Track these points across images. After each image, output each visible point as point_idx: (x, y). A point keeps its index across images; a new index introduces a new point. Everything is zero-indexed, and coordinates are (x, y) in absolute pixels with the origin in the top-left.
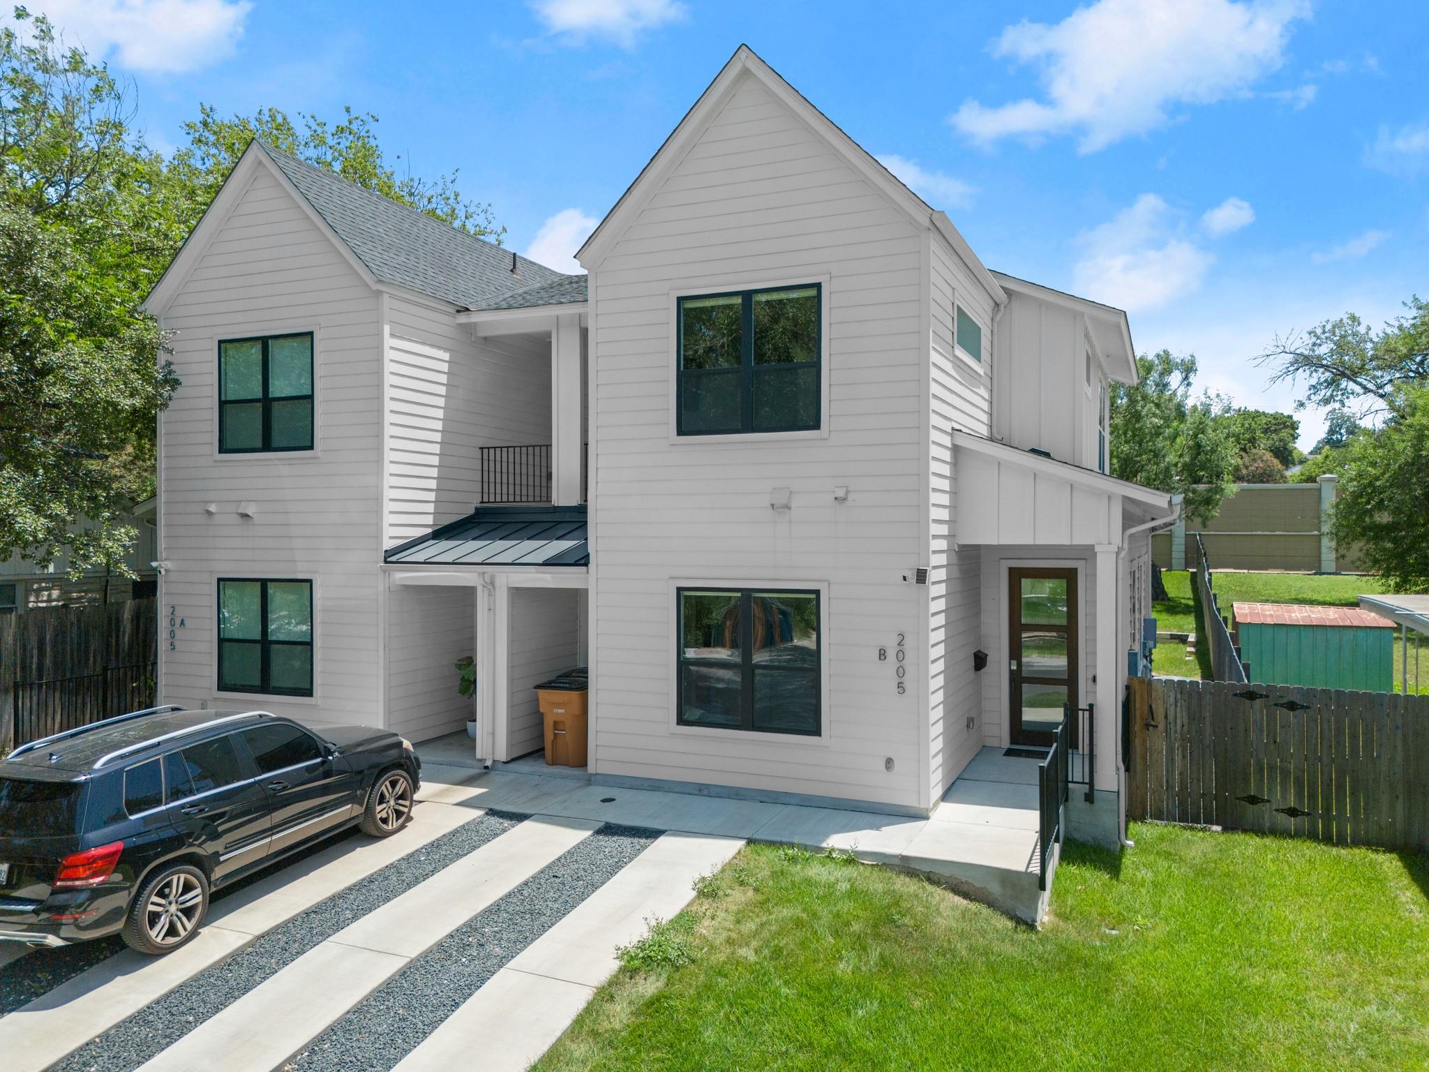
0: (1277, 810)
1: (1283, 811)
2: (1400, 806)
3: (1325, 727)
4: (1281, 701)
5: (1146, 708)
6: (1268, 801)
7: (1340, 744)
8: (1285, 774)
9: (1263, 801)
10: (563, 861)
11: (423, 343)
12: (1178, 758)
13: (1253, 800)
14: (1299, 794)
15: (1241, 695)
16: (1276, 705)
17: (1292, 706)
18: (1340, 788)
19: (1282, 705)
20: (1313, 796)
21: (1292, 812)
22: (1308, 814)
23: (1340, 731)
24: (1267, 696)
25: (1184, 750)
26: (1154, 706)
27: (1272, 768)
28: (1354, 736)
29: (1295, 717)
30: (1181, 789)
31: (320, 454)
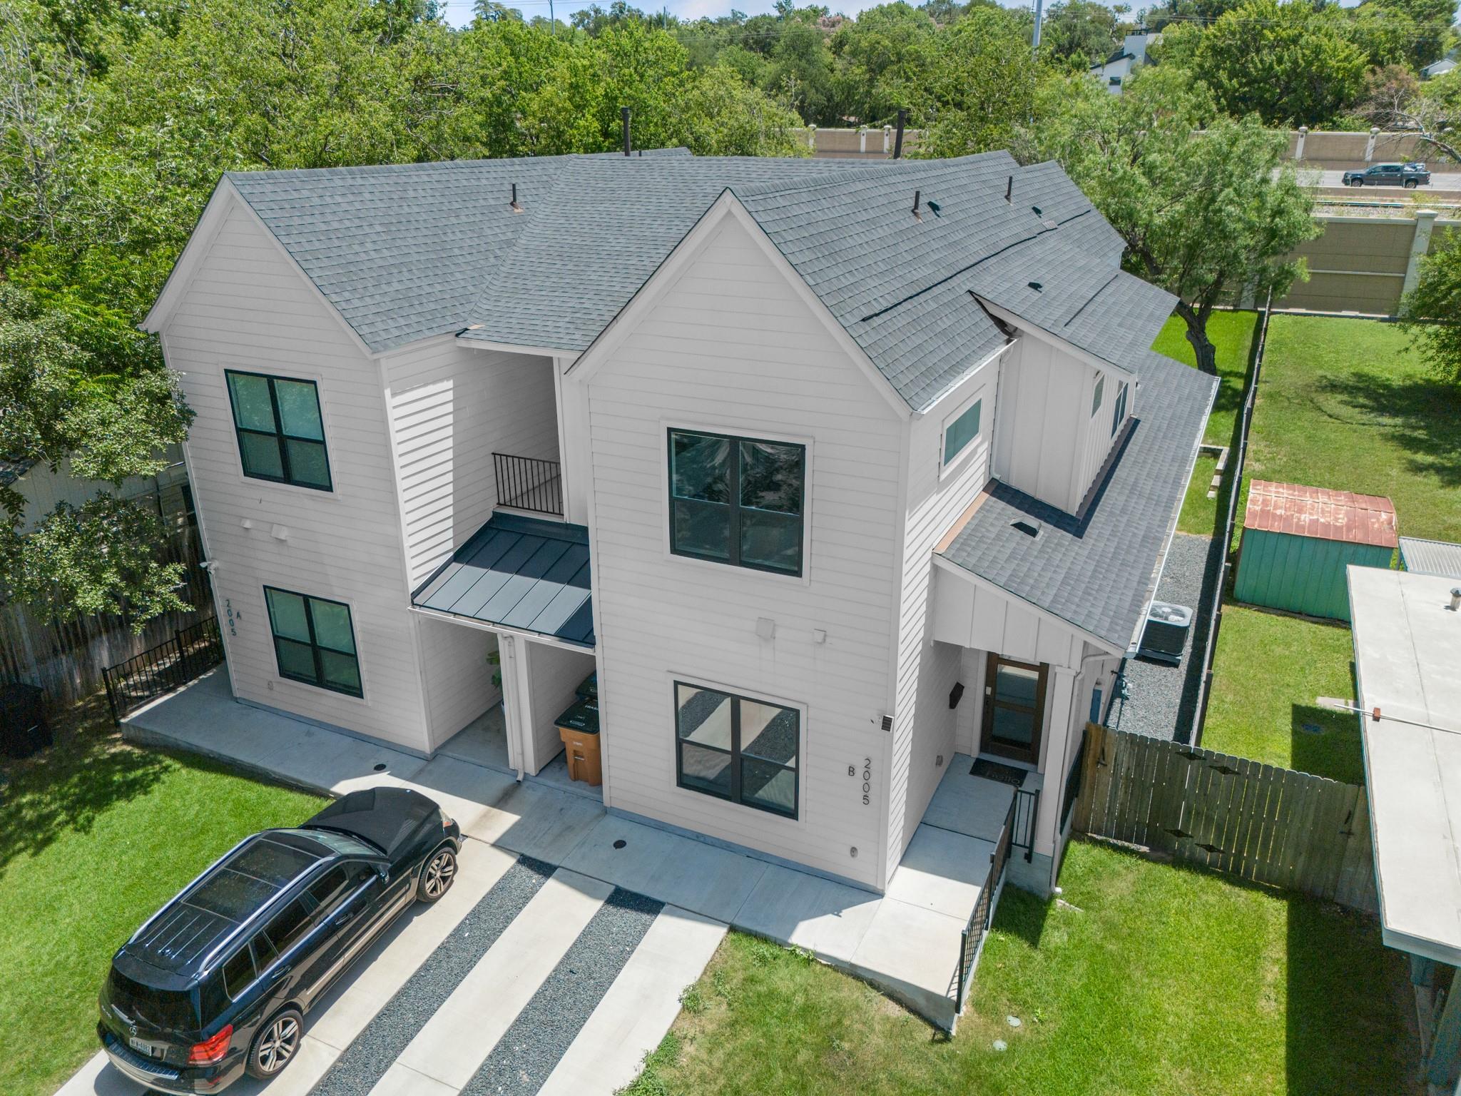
0: (1197, 845)
1: (1202, 846)
2: (1302, 860)
3: (1250, 791)
4: (1216, 765)
5: (1099, 750)
6: (1191, 837)
7: (1260, 806)
8: (1209, 820)
9: (1187, 835)
10: (579, 946)
11: (426, 385)
12: (1121, 793)
13: (1179, 834)
14: (1218, 837)
15: (1182, 754)
16: (1211, 767)
17: (1225, 770)
18: (1254, 838)
19: (1216, 768)
20: (1229, 840)
21: (1210, 849)
22: (1223, 852)
23: (1262, 796)
24: (1204, 759)
25: (1127, 788)
26: (1106, 749)
27: (1198, 813)
28: (1273, 803)
29: (1225, 779)
30: (1120, 815)
31: (340, 497)
